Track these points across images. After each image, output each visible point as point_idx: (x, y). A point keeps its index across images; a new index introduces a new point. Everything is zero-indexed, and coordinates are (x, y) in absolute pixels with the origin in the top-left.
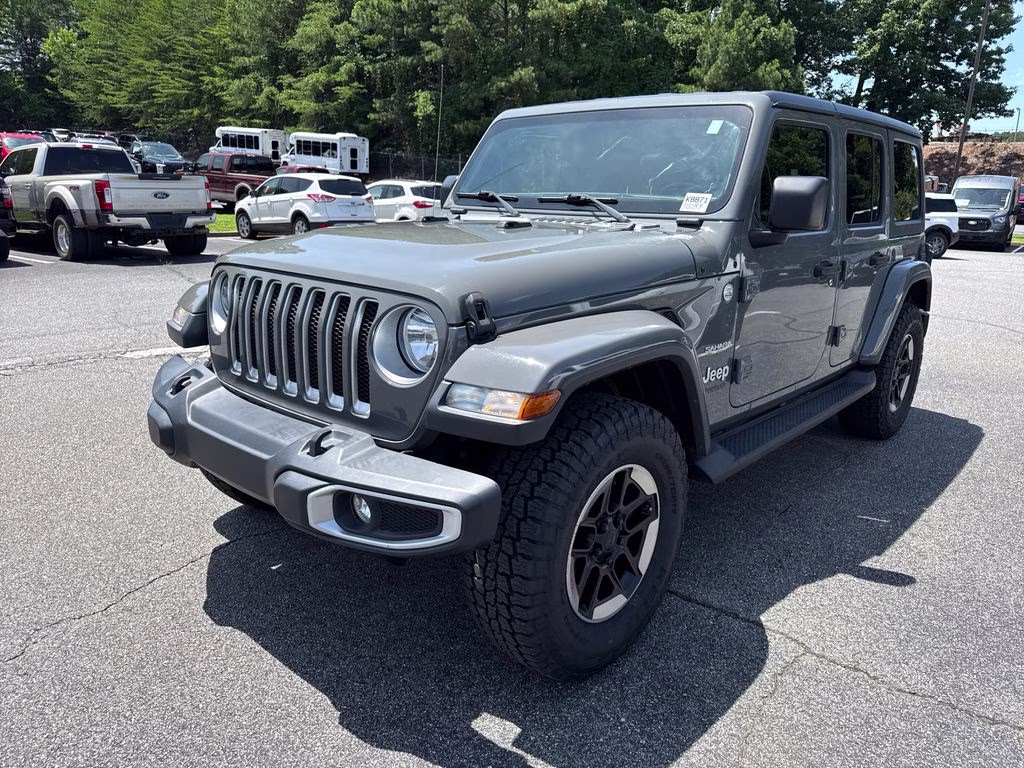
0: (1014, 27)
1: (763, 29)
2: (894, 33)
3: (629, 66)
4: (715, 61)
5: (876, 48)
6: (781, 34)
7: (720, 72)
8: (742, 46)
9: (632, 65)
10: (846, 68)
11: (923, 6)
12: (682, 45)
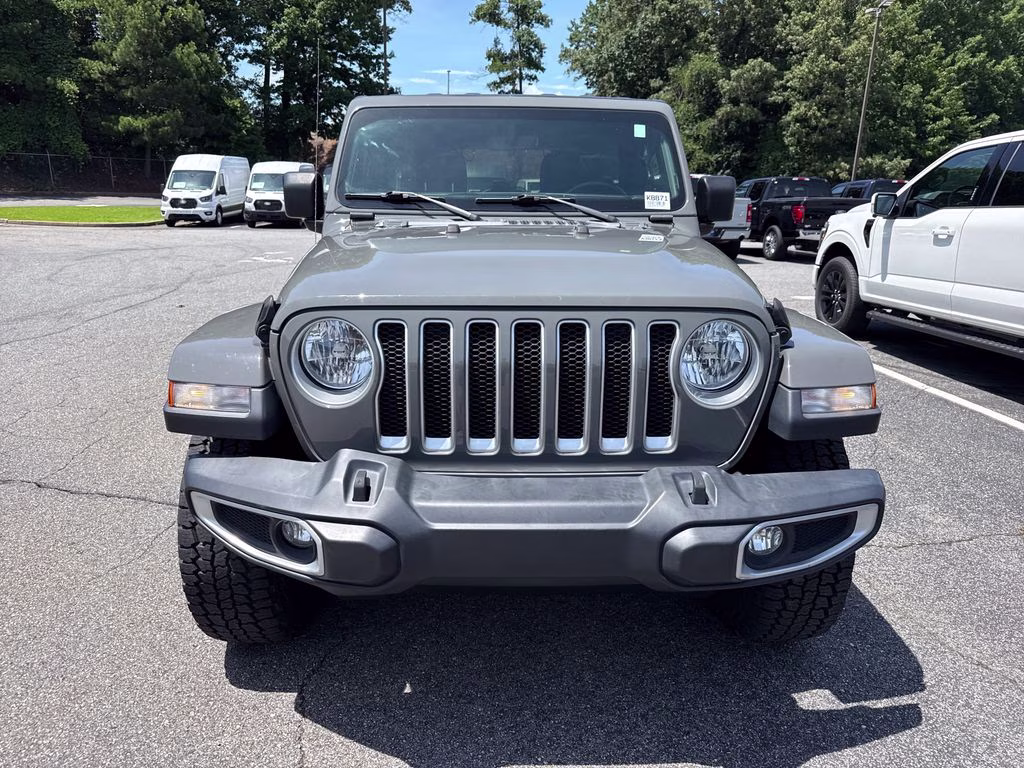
0: (390, 35)
1: (170, 8)
2: (297, 29)
3: (11, 30)
4: (122, 36)
5: (284, 41)
6: (190, 16)
7: (132, 49)
8: (152, 22)
9: (15, 30)
10: (255, 58)
11: (319, 6)
12: (75, 13)
